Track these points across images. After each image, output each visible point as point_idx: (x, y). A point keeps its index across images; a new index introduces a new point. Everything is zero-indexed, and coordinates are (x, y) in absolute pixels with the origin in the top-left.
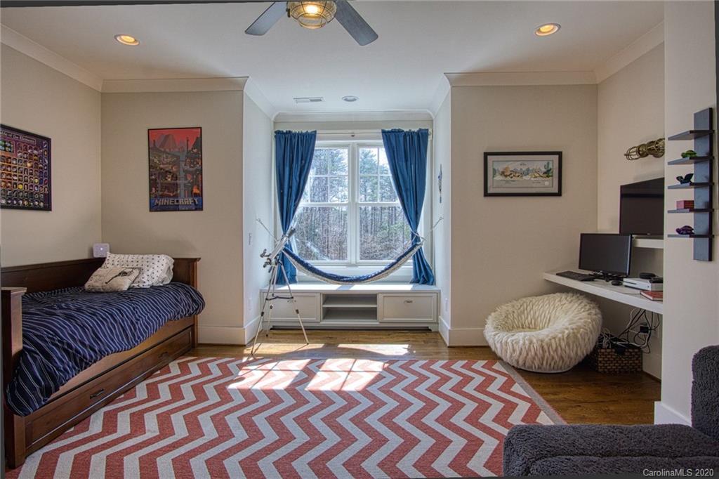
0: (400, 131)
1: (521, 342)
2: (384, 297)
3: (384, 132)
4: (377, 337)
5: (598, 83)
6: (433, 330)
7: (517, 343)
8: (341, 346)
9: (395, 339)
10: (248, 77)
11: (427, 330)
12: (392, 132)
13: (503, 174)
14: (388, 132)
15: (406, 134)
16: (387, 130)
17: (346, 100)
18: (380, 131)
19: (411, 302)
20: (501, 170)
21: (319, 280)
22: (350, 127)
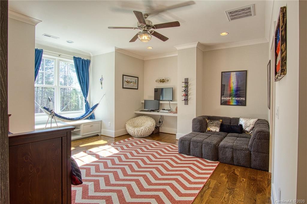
0: (80, 58)
1: (144, 129)
2: (84, 125)
3: (74, 57)
4: (84, 141)
5: (144, 60)
6: (100, 135)
7: (143, 130)
8: (81, 146)
9: (93, 140)
10: (42, 21)
11: (98, 135)
12: (78, 58)
13: (127, 82)
14: (76, 58)
15: (83, 60)
16: (76, 57)
17: (68, 42)
18: (73, 57)
19: (93, 126)
20: (126, 81)
21: (61, 121)
22: (60, 52)
